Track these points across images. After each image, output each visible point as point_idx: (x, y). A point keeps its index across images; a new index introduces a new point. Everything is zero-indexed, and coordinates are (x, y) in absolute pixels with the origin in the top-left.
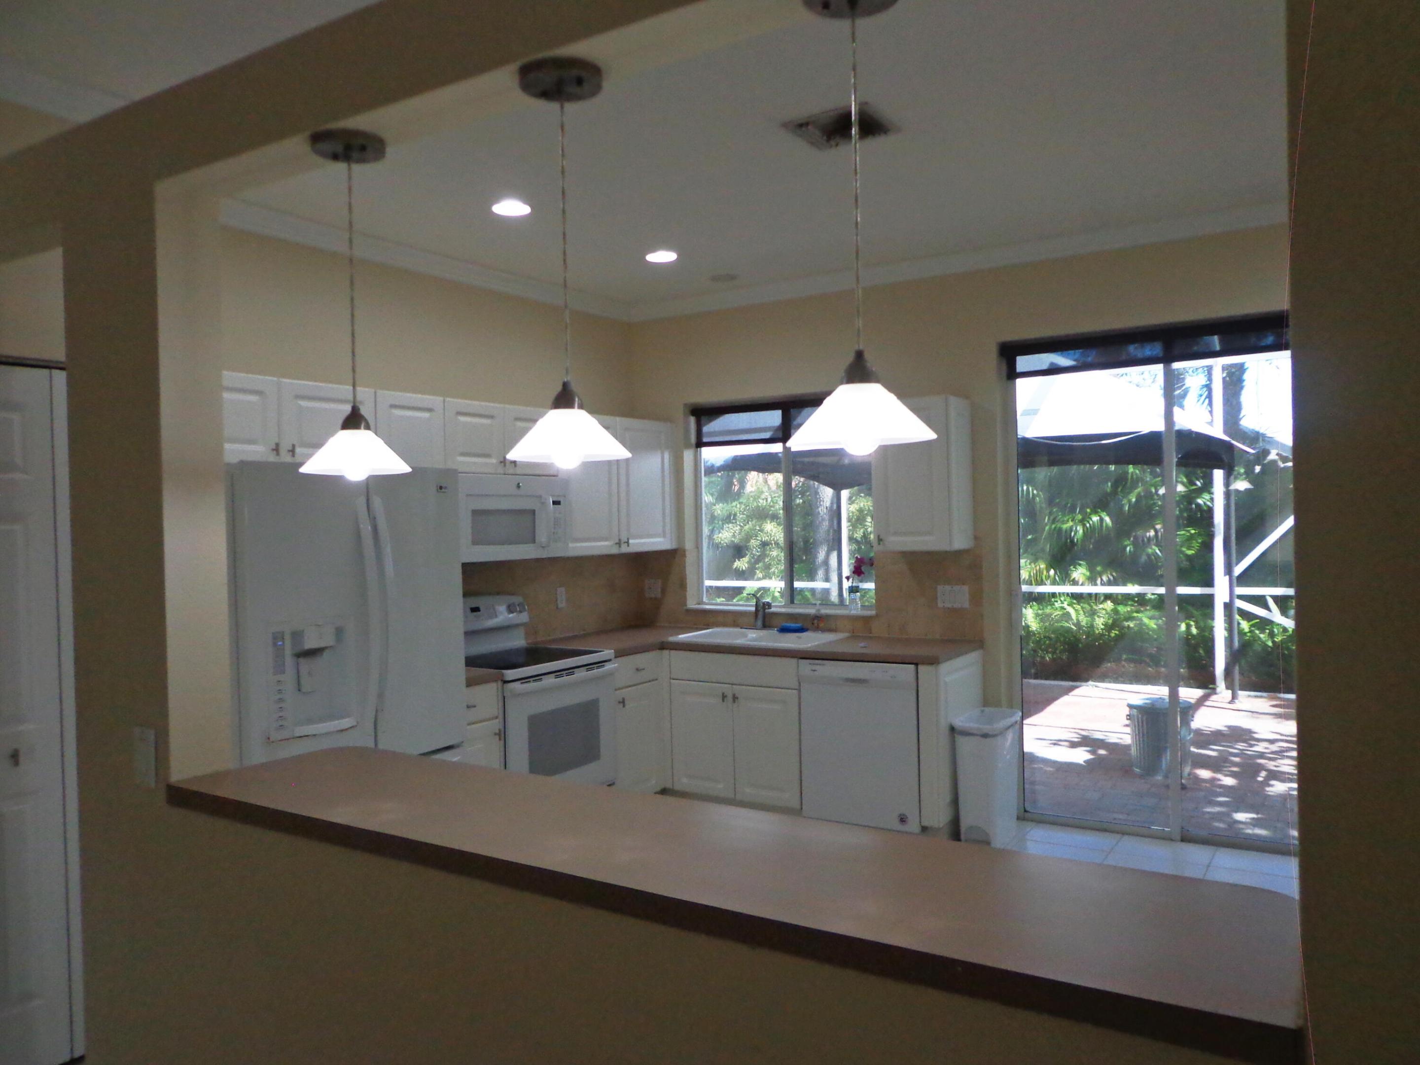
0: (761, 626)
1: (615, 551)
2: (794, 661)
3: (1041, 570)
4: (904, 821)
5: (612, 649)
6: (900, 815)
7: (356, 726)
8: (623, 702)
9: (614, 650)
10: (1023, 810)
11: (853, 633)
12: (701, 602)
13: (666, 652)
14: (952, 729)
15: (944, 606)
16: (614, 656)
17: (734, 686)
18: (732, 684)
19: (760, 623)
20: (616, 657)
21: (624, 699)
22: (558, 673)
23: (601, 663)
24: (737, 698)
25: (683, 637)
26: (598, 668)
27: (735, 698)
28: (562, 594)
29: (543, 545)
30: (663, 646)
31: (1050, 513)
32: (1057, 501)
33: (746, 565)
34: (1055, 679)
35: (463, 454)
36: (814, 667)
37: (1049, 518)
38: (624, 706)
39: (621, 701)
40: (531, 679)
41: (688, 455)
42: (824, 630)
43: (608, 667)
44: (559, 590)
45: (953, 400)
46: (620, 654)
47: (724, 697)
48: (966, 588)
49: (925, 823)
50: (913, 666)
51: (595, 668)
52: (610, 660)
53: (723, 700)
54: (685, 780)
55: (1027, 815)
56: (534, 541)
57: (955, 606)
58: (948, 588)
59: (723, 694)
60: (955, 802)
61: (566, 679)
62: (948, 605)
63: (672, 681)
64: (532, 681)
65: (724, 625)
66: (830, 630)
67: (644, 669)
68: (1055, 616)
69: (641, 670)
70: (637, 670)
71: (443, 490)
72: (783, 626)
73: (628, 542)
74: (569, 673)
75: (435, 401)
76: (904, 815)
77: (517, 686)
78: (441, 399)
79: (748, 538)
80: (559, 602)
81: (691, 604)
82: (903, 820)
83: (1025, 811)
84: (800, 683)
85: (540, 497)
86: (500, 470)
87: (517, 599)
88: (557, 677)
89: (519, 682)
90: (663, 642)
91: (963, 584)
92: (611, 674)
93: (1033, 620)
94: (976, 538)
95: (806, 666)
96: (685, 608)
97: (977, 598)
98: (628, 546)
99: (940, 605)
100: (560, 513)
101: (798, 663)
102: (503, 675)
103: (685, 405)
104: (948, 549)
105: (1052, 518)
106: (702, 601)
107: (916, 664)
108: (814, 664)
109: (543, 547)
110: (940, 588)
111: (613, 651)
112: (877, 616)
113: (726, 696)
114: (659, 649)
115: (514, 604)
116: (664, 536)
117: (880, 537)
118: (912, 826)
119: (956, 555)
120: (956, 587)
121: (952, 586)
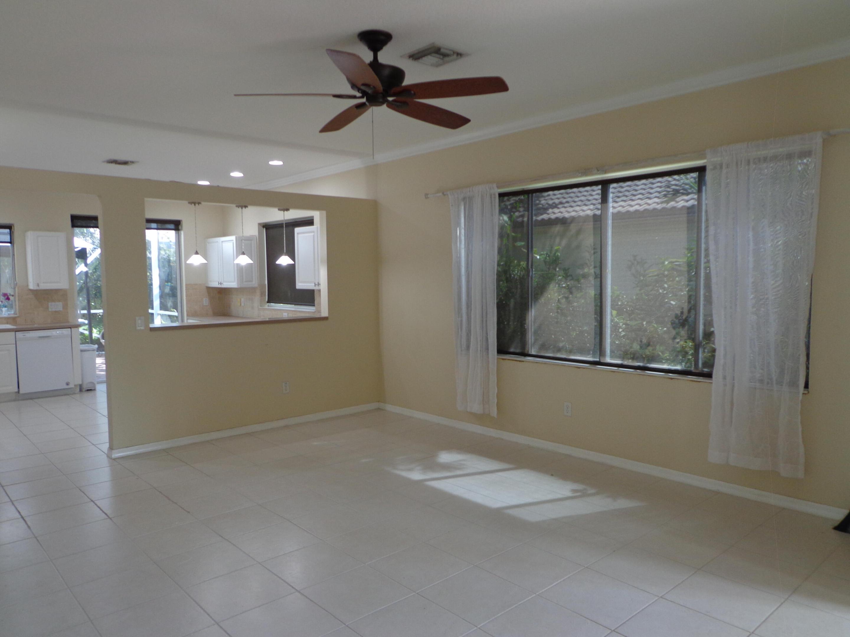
2: (13, 333)
4: (68, 385)
15: (52, 310)
48: (61, 303)
49: (76, 384)
50: (70, 329)
57: (57, 310)
58: (53, 303)
62: (54, 310)
84: (16, 341)
95: (20, 334)
97: (65, 306)
99: (50, 310)
101: (16, 333)
108: (24, 333)
112: (20, 316)
117: (38, 284)
118: (71, 386)
119: (57, 291)
120: (57, 303)
121: (55, 302)
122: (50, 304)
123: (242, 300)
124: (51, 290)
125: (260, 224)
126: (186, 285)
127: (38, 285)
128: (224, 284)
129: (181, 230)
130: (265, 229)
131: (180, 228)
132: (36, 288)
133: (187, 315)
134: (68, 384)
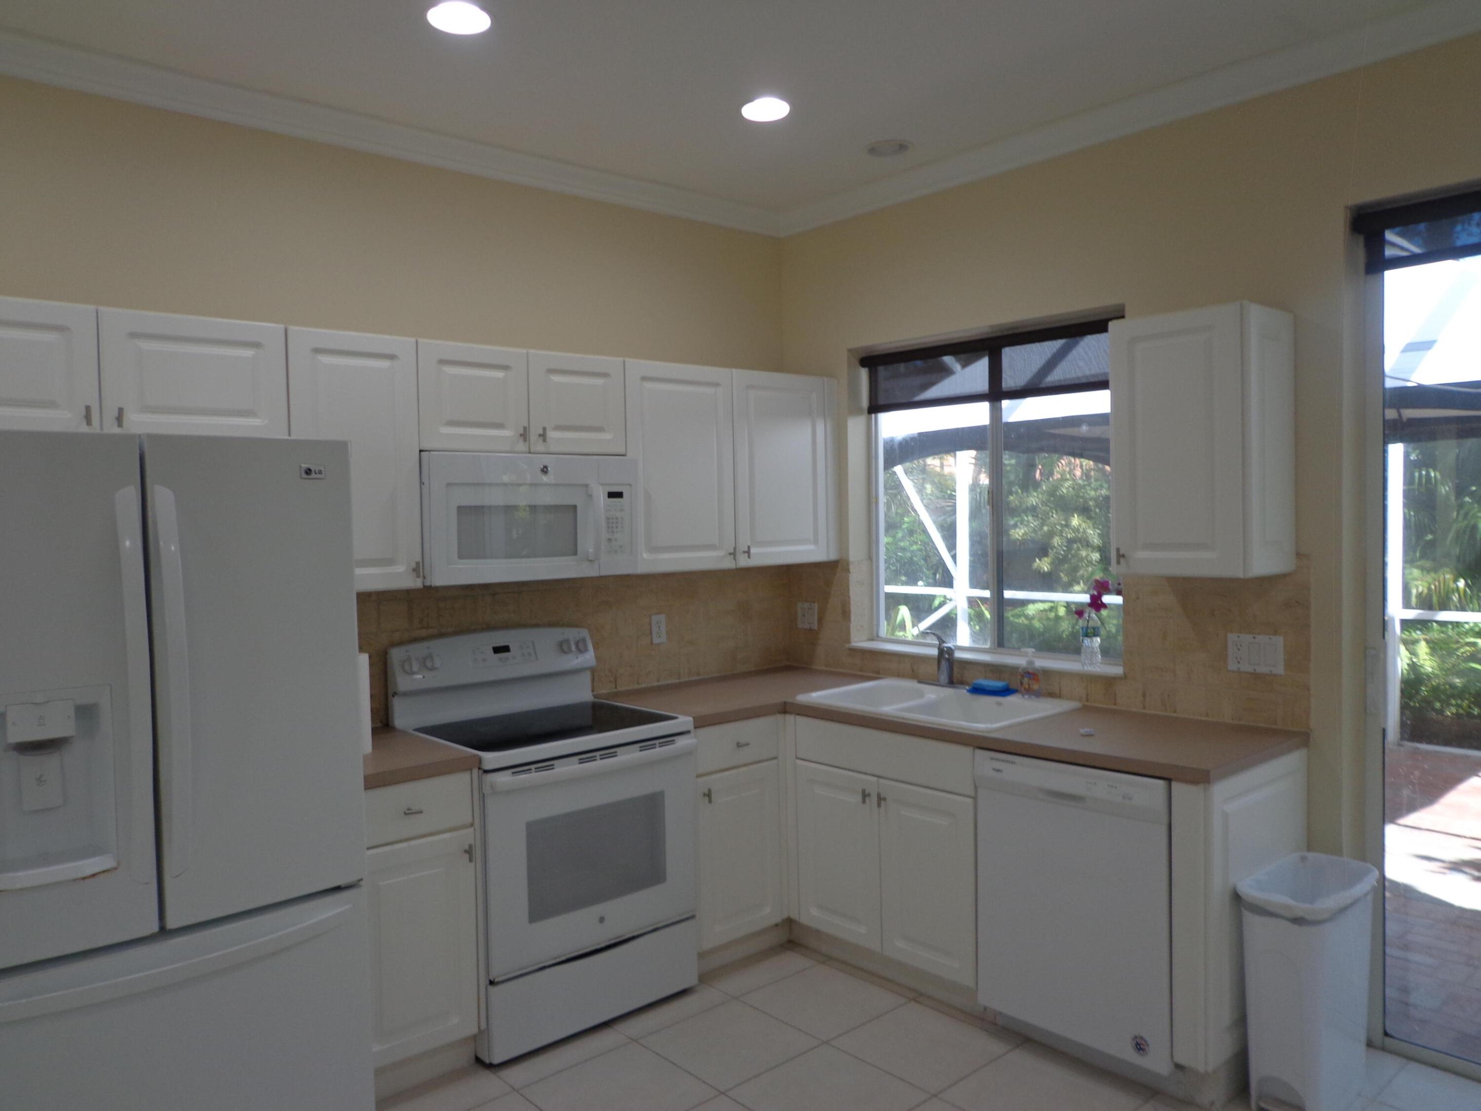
0: (947, 681)
1: (728, 564)
2: (966, 752)
3: (1447, 581)
4: (1143, 1050)
5: (689, 716)
6: (1136, 1037)
7: (115, 869)
8: (708, 795)
9: (693, 718)
10: (1381, 1031)
11: (1087, 700)
12: (875, 637)
13: (790, 718)
14: (1236, 898)
15: (1239, 669)
16: (693, 727)
17: (881, 781)
18: (879, 777)
19: (944, 678)
20: (695, 728)
21: (710, 791)
22: (585, 755)
23: (668, 738)
24: (885, 799)
25: (818, 697)
26: (661, 745)
27: (881, 799)
28: (660, 622)
29: (590, 558)
30: (786, 709)
31: (1461, 506)
32: (1474, 488)
33: (1049, 567)
34: (1460, 746)
35: (452, 423)
36: (998, 765)
37: (1458, 514)
38: (710, 801)
39: (707, 792)
40: (533, 767)
41: (855, 426)
42: (1038, 694)
43: (682, 743)
44: (655, 618)
45: (1257, 314)
46: (701, 723)
47: (865, 795)
48: (1279, 640)
49: (1180, 1059)
50: (1166, 783)
51: (657, 745)
52: (688, 732)
53: (864, 801)
54: (814, 912)
55: (1388, 1040)
56: (575, 553)
57: (1259, 670)
58: (1246, 638)
59: (864, 792)
60: (1241, 1021)
61: (599, 764)
62: (1246, 667)
63: (799, 762)
64: (533, 770)
65: (900, 675)
66: (1051, 695)
67: (748, 744)
68: (1462, 653)
69: (742, 746)
70: (739, 745)
71: (313, 475)
72: (976, 684)
73: (748, 552)
74: (604, 754)
75: (401, 344)
76: (1142, 1038)
77: (503, 779)
78: (413, 340)
79: (1051, 534)
80: (654, 635)
81: (859, 641)
82: (1140, 1046)
83: (1386, 1034)
84: (976, 788)
85: (587, 486)
86: (521, 446)
87: (572, 634)
88: (582, 762)
89: (510, 772)
90: (785, 703)
91: (1275, 634)
92: (689, 753)
93: (1426, 657)
94: (1299, 555)
95: (986, 762)
96: (847, 646)
97: (1298, 659)
98: (749, 557)
99: (1232, 666)
100: (622, 510)
101: (974, 755)
102: (480, 760)
103: (850, 351)
104: (1241, 575)
105: (1462, 512)
106: (878, 636)
107: (1169, 780)
108: (997, 760)
109: (590, 561)
110: (1232, 637)
111: (691, 719)
112: (1125, 677)
113: (869, 795)
114: (780, 713)
115: (567, 641)
116: (816, 542)
120: (1261, 638)
121: (1255, 636)
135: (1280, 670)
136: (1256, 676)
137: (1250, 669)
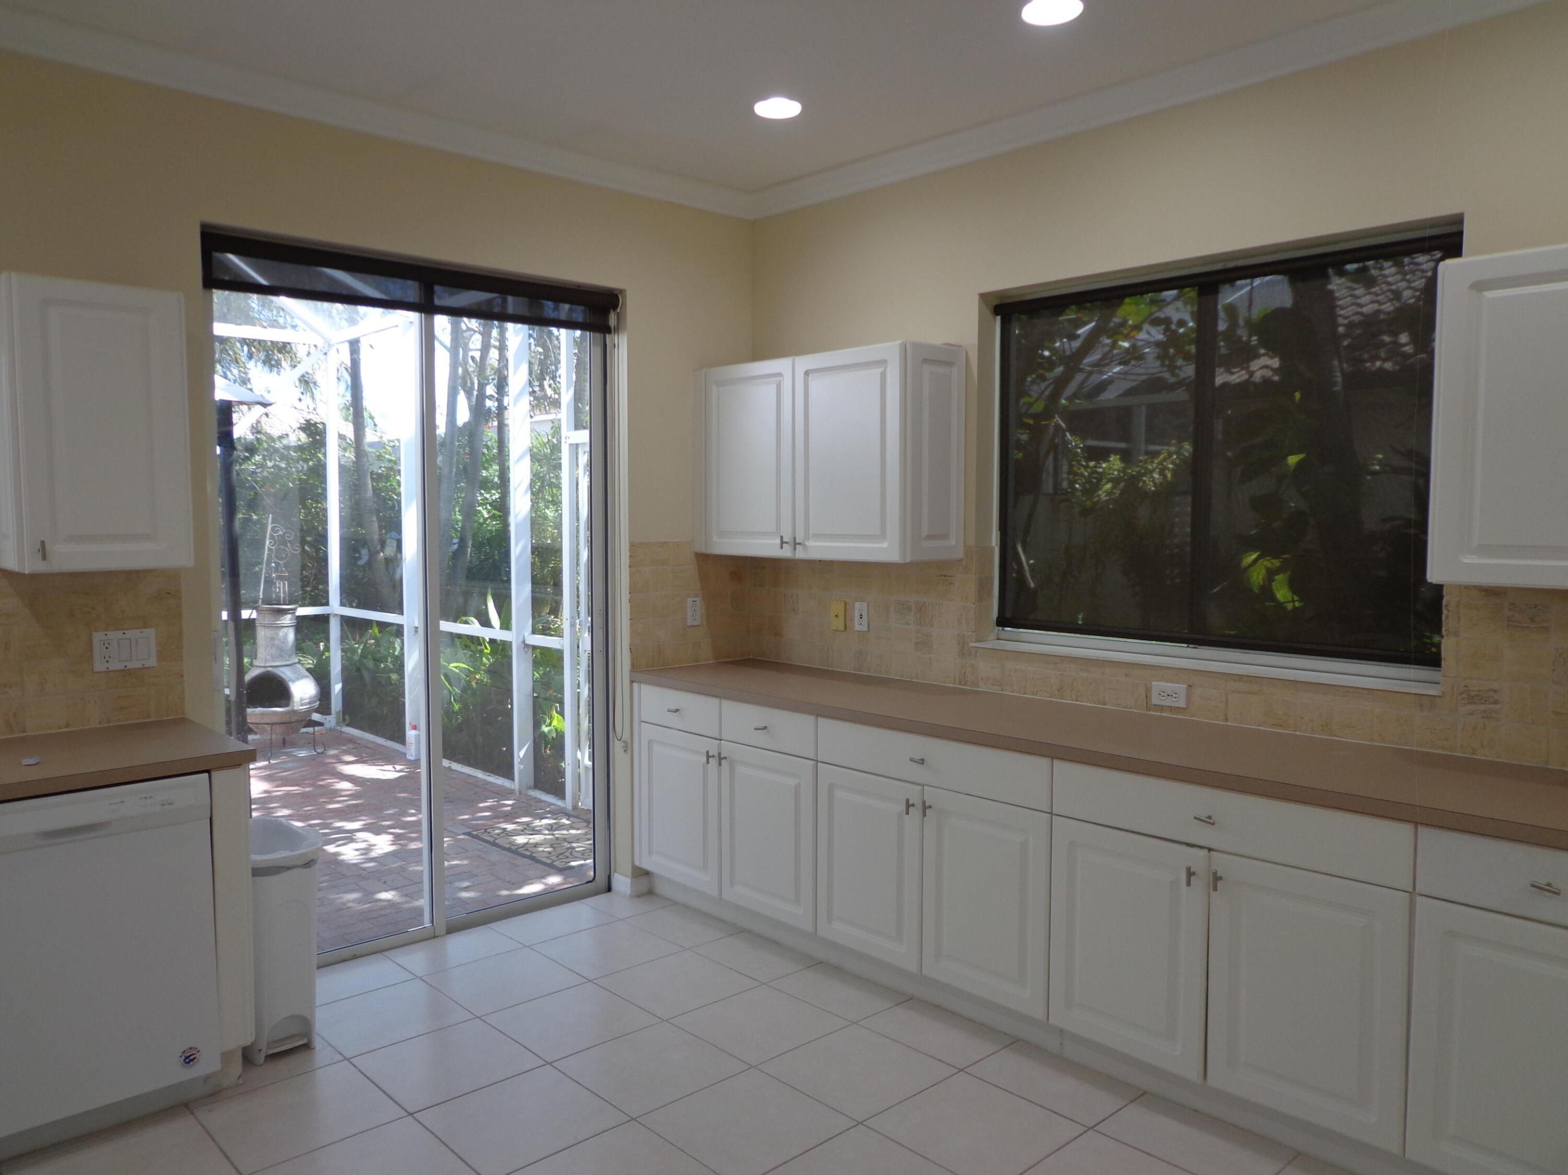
15: (107, 668)
48: (150, 633)
57: (131, 665)
58: (115, 635)
62: (116, 666)
91: (146, 627)
97: (171, 648)
99: (99, 666)
107: (208, 771)
117: (43, 543)
118: (208, 1064)
119: (131, 578)
120: (130, 634)
121: (124, 631)
122: (98, 637)
123: (859, 607)
124: (109, 575)
125: (984, 297)
126: (633, 546)
127: (43, 552)
128: (807, 543)
129: (617, 330)
130: (999, 318)
131: (612, 320)
132: (32, 565)
133: (634, 667)
134: (189, 1059)
135: (152, 662)
136: (126, 673)
137: (120, 666)
